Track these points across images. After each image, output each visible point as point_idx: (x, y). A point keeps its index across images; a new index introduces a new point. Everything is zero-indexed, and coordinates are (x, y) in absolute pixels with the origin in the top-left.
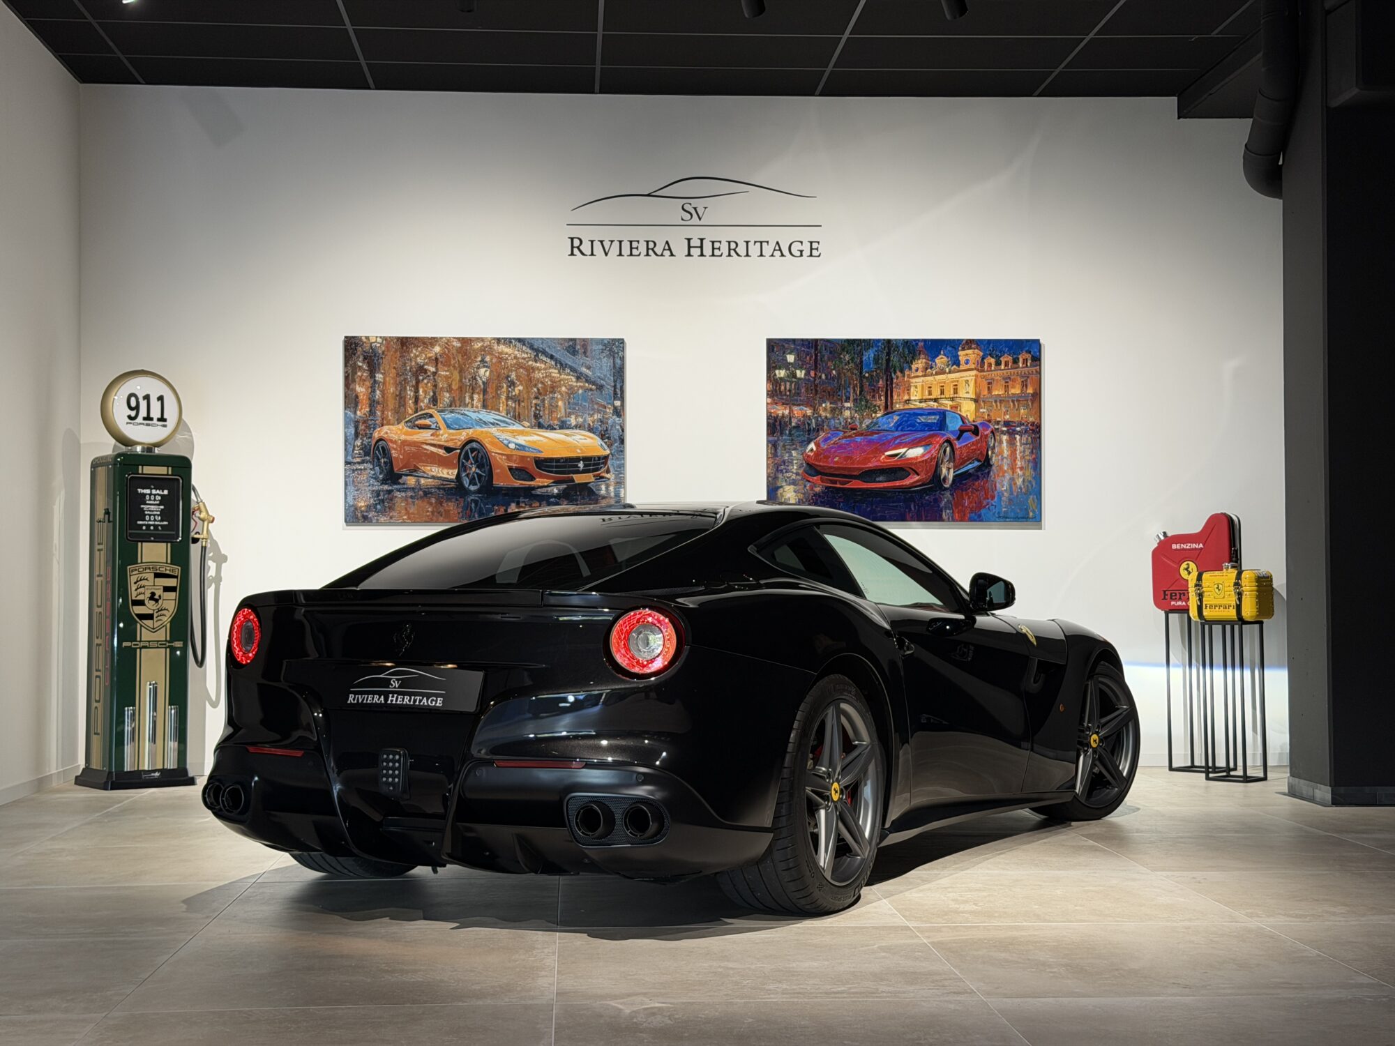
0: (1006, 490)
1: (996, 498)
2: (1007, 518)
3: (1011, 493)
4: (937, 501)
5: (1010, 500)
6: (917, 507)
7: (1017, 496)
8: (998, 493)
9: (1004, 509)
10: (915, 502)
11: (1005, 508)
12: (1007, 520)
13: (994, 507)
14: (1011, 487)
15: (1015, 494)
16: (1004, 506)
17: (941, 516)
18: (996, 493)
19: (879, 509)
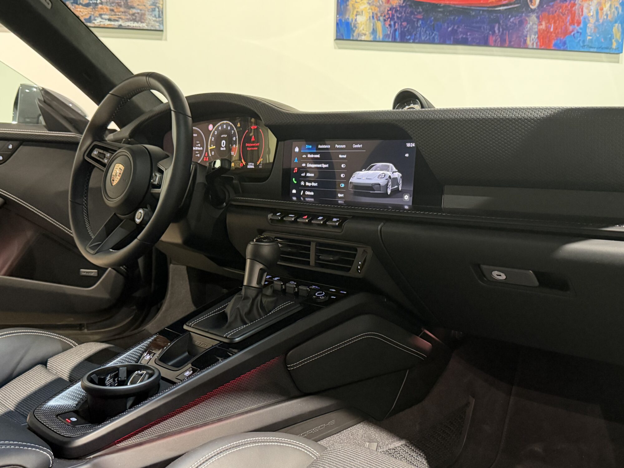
0: (592, 16)
1: (581, 26)
2: (591, 47)
3: (597, 20)
4: (522, 23)
5: (596, 27)
6: (501, 30)
7: (603, 24)
8: (585, 19)
9: (589, 38)
10: (499, 24)
11: (590, 36)
12: (592, 50)
13: (579, 34)
14: (597, 13)
15: (601, 21)
16: (589, 34)
17: (525, 41)
18: (582, 18)
19: (460, 30)
